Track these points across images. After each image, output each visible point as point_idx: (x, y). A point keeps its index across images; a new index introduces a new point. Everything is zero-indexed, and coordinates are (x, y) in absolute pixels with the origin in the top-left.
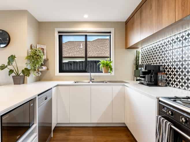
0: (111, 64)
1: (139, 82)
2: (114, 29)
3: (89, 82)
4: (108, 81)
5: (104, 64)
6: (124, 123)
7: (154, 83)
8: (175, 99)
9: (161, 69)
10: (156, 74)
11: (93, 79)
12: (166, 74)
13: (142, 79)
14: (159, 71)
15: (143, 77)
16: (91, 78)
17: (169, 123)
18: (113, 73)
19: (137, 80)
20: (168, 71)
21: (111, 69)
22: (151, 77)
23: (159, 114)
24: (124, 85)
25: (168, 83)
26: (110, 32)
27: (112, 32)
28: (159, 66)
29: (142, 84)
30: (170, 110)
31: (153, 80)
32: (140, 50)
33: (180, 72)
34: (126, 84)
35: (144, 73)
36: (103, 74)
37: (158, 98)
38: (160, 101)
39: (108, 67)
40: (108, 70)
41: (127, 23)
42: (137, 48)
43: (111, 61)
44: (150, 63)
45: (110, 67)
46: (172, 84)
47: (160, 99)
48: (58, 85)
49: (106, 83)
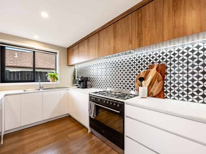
0: (57, 76)
1: (77, 87)
2: (59, 51)
3: (39, 90)
4: (55, 88)
5: (51, 75)
6: (68, 114)
7: (85, 87)
8: (96, 93)
9: (88, 79)
10: (86, 82)
11: (43, 87)
12: (91, 82)
13: (78, 85)
14: (88, 80)
15: (79, 84)
16: (40, 86)
17: (94, 103)
18: (58, 82)
19: (76, 86)
20: (91, 80)
21: (57, 79)
22: (84, 83)
23: (90, 101)
24: (68, 89)
25: (91, 86)
26: (56, 53)
27: (57, 53)
28: (87, 78)
29: (79, 88)
30: (94, 97)
31: (85, 85)
32: (76, 67)
33: (96, 81)
34: (69, 89)
35: (80, 81)
36: (51, 83)
37: (89, 94)
38: (90, 95)
39: (55, 78)
40: (55, 80)
41: (68, 49)
42: (74, 66)
43: (57, 73)
44: (82, 76)
45: (56, 78)
46: (93, 87)
47: (90, 94)
48: (6, 95)
49: (54, 89)
